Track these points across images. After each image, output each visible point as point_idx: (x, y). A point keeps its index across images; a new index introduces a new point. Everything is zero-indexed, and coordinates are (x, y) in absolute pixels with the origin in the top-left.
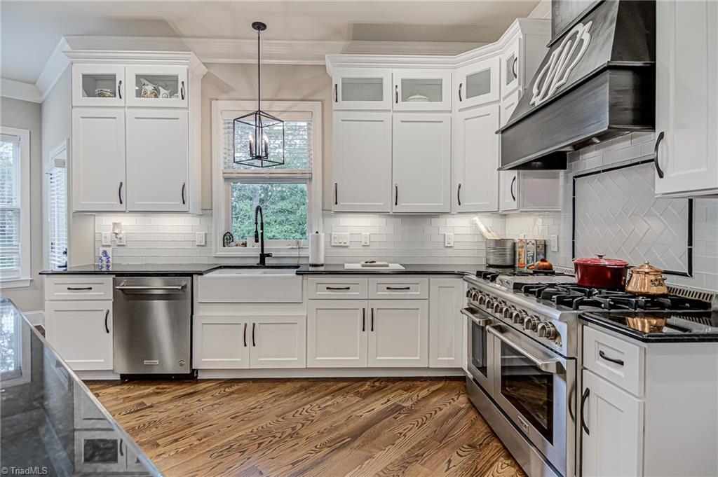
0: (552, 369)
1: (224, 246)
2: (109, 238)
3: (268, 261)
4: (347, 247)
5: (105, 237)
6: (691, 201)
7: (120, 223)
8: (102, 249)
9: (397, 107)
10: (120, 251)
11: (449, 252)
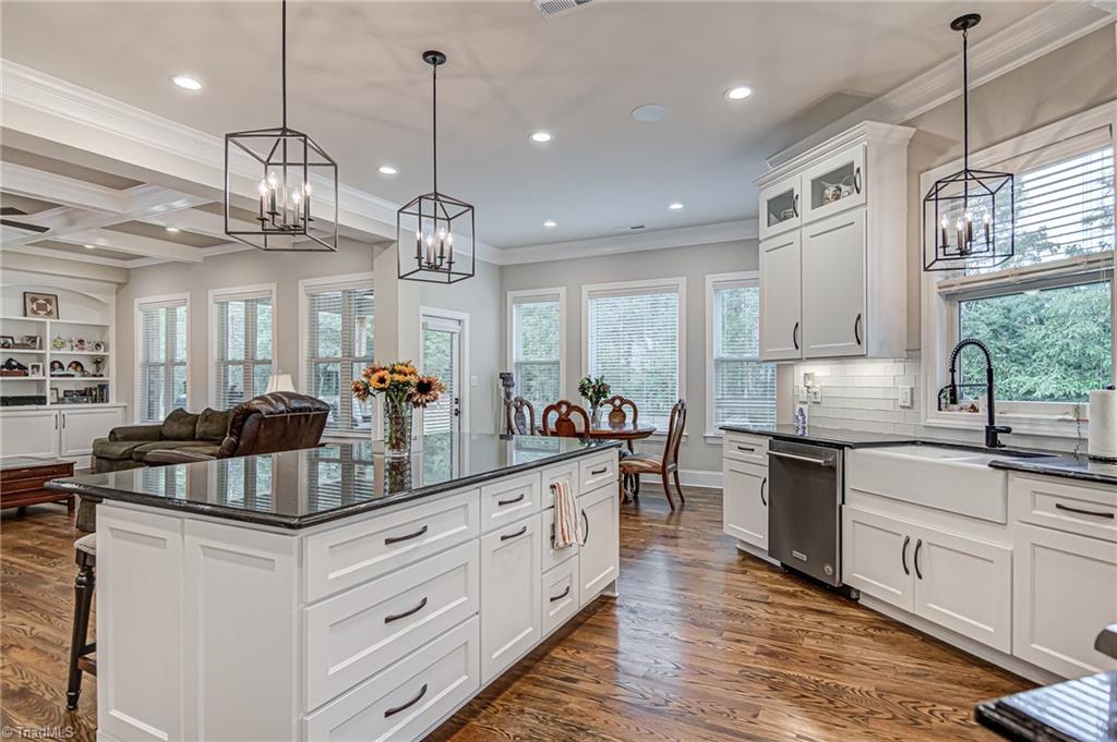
1: (940, 409)
5: (802, 392)
7: (812, 374)
8: (798, 406)
10: (817, 411)
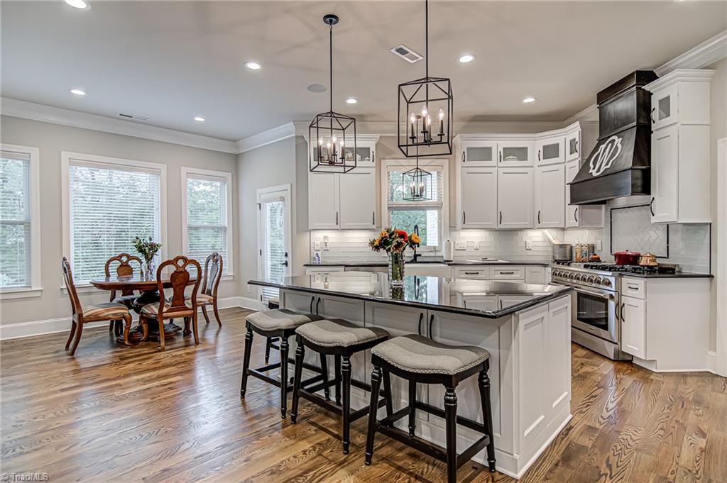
0: (608, 297)
2: (319, 246)
3: (419, 259)
4: (464, 250)
5: (317, 245)
6: (668, 226)
7: (329, 237)
8: (315, 252)
9: (500, 164)
10: (327, 254)
11: (529, 253)
